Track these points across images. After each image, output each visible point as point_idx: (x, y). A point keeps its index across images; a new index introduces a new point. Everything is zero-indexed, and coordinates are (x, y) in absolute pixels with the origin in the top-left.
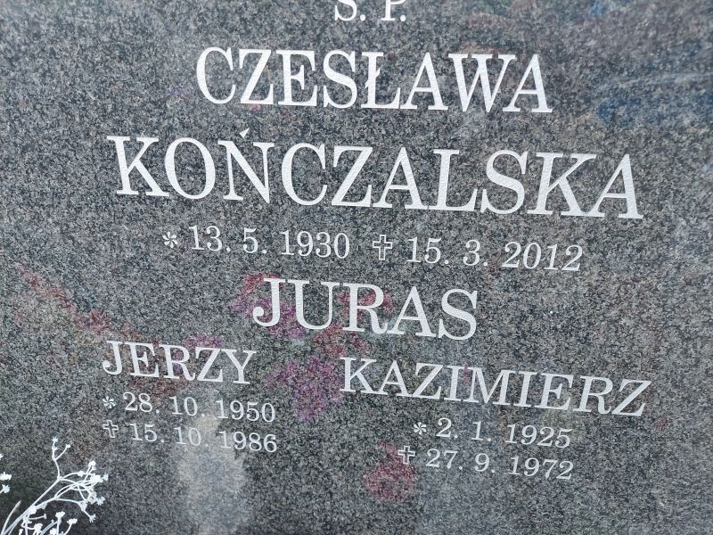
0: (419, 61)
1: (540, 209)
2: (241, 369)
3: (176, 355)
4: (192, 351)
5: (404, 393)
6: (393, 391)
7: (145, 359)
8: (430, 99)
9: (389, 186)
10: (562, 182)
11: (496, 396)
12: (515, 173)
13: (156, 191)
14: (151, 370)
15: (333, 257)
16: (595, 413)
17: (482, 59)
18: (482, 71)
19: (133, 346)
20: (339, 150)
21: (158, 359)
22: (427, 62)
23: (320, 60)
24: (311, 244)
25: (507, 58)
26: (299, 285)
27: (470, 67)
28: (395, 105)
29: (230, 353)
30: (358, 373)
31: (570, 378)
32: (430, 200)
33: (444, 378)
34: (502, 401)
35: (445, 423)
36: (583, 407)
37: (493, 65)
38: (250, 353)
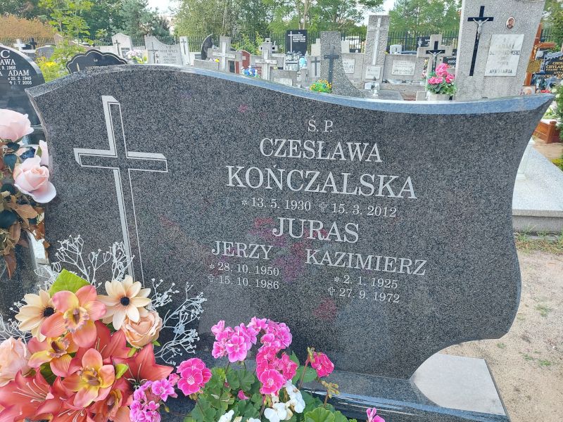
0: (336, 144)
1: (380, 194)
2: (266, 253)
3: (241, 247)
4: (248, 245)
5: (331, 264)
6: (326, 263)
7: (229, 248)
8: (340, 156)
9: (326, 185)
10: (387, 185)
11: (367, 266)
12: (370, 182)
13: (241, 185)
14: (231, 253)
15: (304, 210)
16: (406, 273)
17: (358, 144)
18: (358, 148)
19: (225, 243)
20: (308, 172)
21: (234, 249)
22: (339, 145)
23: (302, 143)
24: (296, 205)
25: (366, 144)
26: (291, 220)
27: (354, 147)
28: (328, 158)
29: (263, 246)
30: (312, 256)
31: (395, 259)
32: (341, 190)
33: (346, 258)
34: (369, 268)
35: (347, 277)
36: (401, 271)
37: (361, 146)
38: (270, 247)
